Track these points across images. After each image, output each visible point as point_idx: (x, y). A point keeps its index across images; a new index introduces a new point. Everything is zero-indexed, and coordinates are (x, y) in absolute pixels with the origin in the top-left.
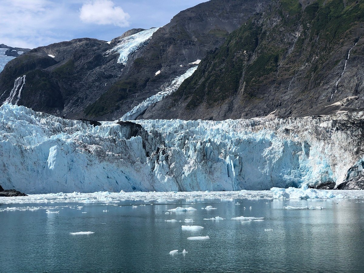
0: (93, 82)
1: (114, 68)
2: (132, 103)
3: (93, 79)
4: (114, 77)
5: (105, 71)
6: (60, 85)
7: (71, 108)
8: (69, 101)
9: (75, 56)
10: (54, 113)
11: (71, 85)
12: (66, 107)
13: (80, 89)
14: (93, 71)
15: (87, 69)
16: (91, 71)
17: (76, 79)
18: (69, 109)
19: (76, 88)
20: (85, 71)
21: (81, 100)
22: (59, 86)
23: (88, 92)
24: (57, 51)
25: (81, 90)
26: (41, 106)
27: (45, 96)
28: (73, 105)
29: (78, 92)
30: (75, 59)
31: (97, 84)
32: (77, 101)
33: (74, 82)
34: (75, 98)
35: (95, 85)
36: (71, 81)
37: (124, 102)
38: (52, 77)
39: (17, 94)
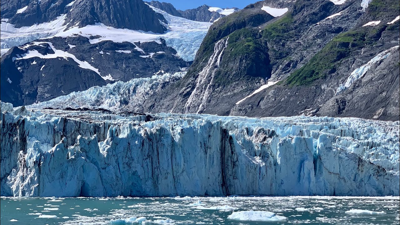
0: (314, 39)
1: (346, 18)
2: (354, 62)
3: (314, 34)
4: (345, 30)
5: (333, 24)
6: (269, 45)
7: (279, 75)
8: (278, 66)
9: (295, 8)
10: (257, 83)
11: (283, 45)
12: (273, 75)
13: (295, 49)
14: (317, 25)
15: (309, 22)
16: (314, 25)
17: (291, 37)
18: (277, 77)
19: (290, 49)
20: (306, 26)
21: (293, 64)
22: (267, 48)
23: (305, 53)
24: (280, 4)
25: (296, 51)
26: (240, 75)
27: (246, 62)
28: (282, 71)
29: (292, 54)
30: (295, 11)
31: (319, 41)
32: (288, 65)
33: (288, 41)
34: (286, 62)
35: (315, 42)
36: (285, 40)
37: (343, 62)
38: (261, 36)
39: (216, 61)
